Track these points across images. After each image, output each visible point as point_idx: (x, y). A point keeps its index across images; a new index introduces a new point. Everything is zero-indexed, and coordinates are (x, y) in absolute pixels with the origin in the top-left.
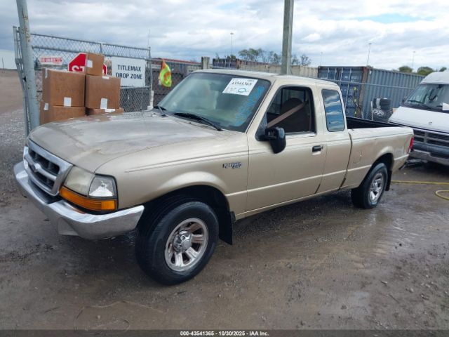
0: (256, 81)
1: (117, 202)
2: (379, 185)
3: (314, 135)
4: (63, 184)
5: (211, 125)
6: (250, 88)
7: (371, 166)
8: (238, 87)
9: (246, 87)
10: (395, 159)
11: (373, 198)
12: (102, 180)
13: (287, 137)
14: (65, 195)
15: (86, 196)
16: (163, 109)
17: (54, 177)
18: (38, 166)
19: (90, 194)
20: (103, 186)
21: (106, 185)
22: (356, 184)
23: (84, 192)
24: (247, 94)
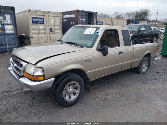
0: (96, 28)
1: (44, 77)
2: (145, 66)
3: (119, 47)
4: (24, 71)
5: (79, 46)
6: (94, 31)
7: (142, 58)
8: (89, 31)
9: (92, 31)
10: (152, 55)
11: (143, 71)
12: (38, 69)
13: (108, 49)
14: (25, 75)
15: (32, 75)
16: (62, 41)
17: (21, 69)
18: (15, 65)
19: (34, 75)
20: (39, 71)
21: (40, 71)
22: (136, 66)
23: (32, 73)
24: (93, 33)
